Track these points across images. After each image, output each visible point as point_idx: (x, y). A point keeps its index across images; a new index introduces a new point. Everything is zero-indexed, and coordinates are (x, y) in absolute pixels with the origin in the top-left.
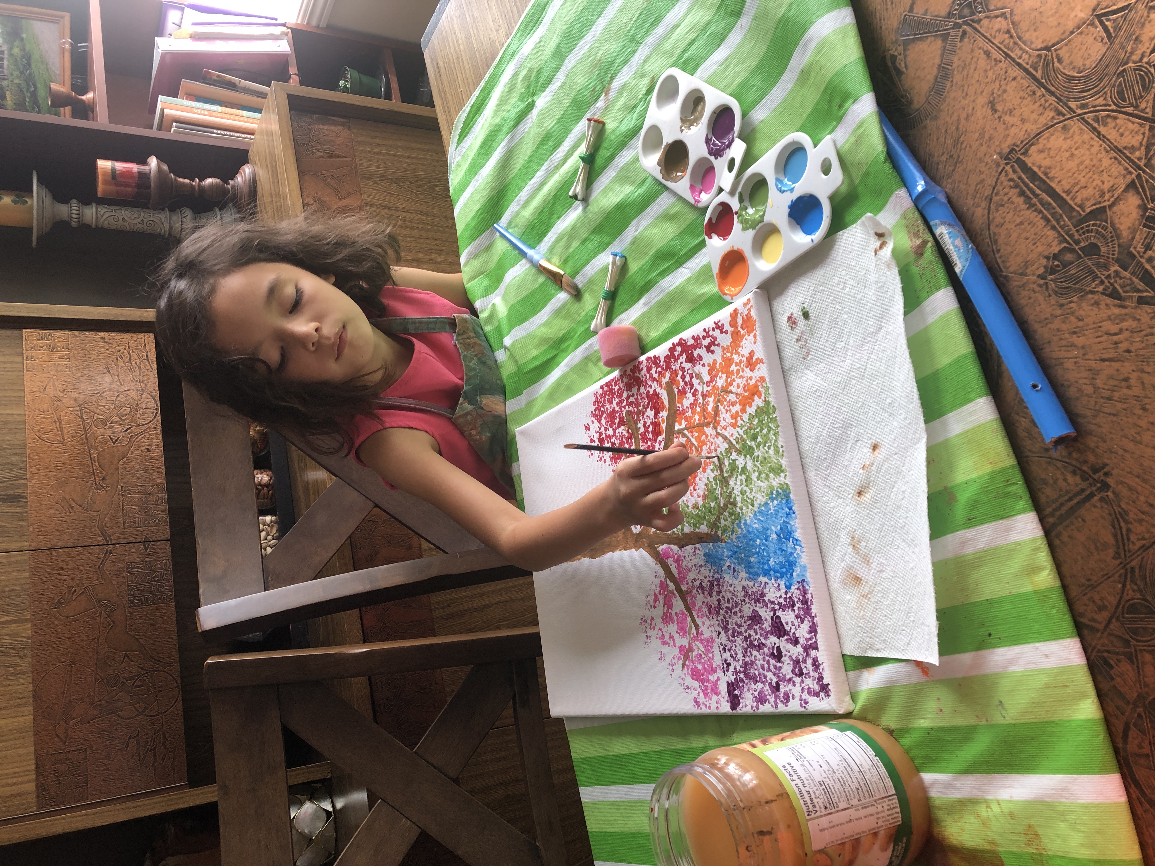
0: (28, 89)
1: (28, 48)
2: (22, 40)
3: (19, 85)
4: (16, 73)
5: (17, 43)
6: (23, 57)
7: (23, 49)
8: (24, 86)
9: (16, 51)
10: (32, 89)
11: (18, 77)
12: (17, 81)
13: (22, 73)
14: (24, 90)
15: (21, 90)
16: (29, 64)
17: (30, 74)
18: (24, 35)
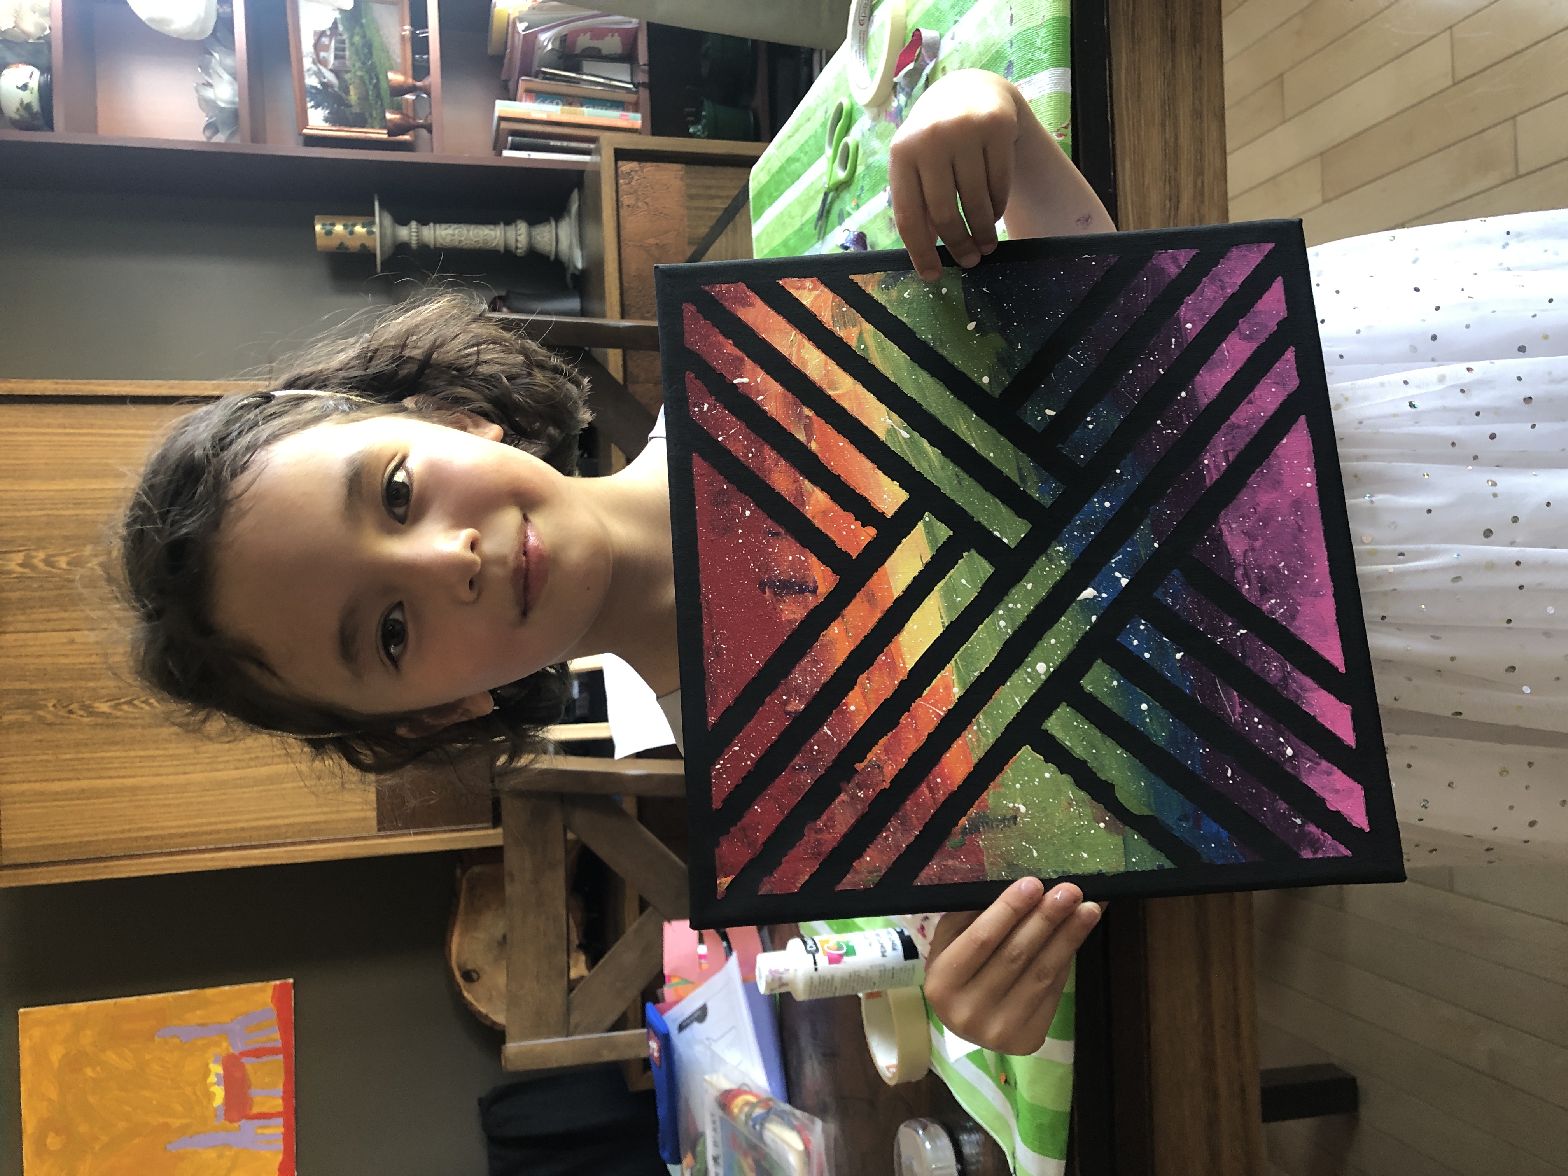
0: (370, 82)
1: (368, 33)
2: (362, 26)
3: (361, 78)
4: (358, 64)
5: (357, 30)
6: (364, 46)
7: (364, 36)
8: (366, 77)
9: (357, 39)
10: (375, 81)
11: (361, 69)
12: (359, 73)
13: (364, 63)
14: (367, 82)
15: (364, 83)
16: (370, 53)
17: (372, 64)
18: (364, 21)
